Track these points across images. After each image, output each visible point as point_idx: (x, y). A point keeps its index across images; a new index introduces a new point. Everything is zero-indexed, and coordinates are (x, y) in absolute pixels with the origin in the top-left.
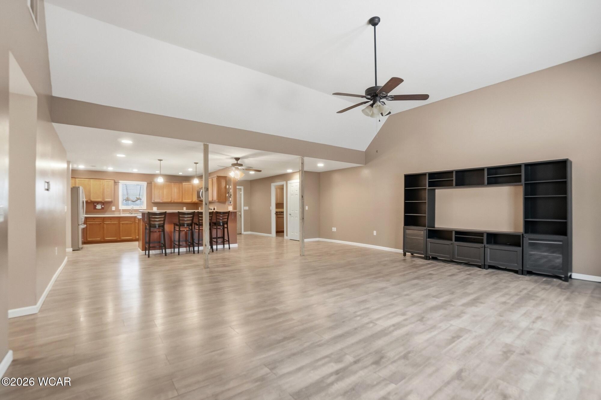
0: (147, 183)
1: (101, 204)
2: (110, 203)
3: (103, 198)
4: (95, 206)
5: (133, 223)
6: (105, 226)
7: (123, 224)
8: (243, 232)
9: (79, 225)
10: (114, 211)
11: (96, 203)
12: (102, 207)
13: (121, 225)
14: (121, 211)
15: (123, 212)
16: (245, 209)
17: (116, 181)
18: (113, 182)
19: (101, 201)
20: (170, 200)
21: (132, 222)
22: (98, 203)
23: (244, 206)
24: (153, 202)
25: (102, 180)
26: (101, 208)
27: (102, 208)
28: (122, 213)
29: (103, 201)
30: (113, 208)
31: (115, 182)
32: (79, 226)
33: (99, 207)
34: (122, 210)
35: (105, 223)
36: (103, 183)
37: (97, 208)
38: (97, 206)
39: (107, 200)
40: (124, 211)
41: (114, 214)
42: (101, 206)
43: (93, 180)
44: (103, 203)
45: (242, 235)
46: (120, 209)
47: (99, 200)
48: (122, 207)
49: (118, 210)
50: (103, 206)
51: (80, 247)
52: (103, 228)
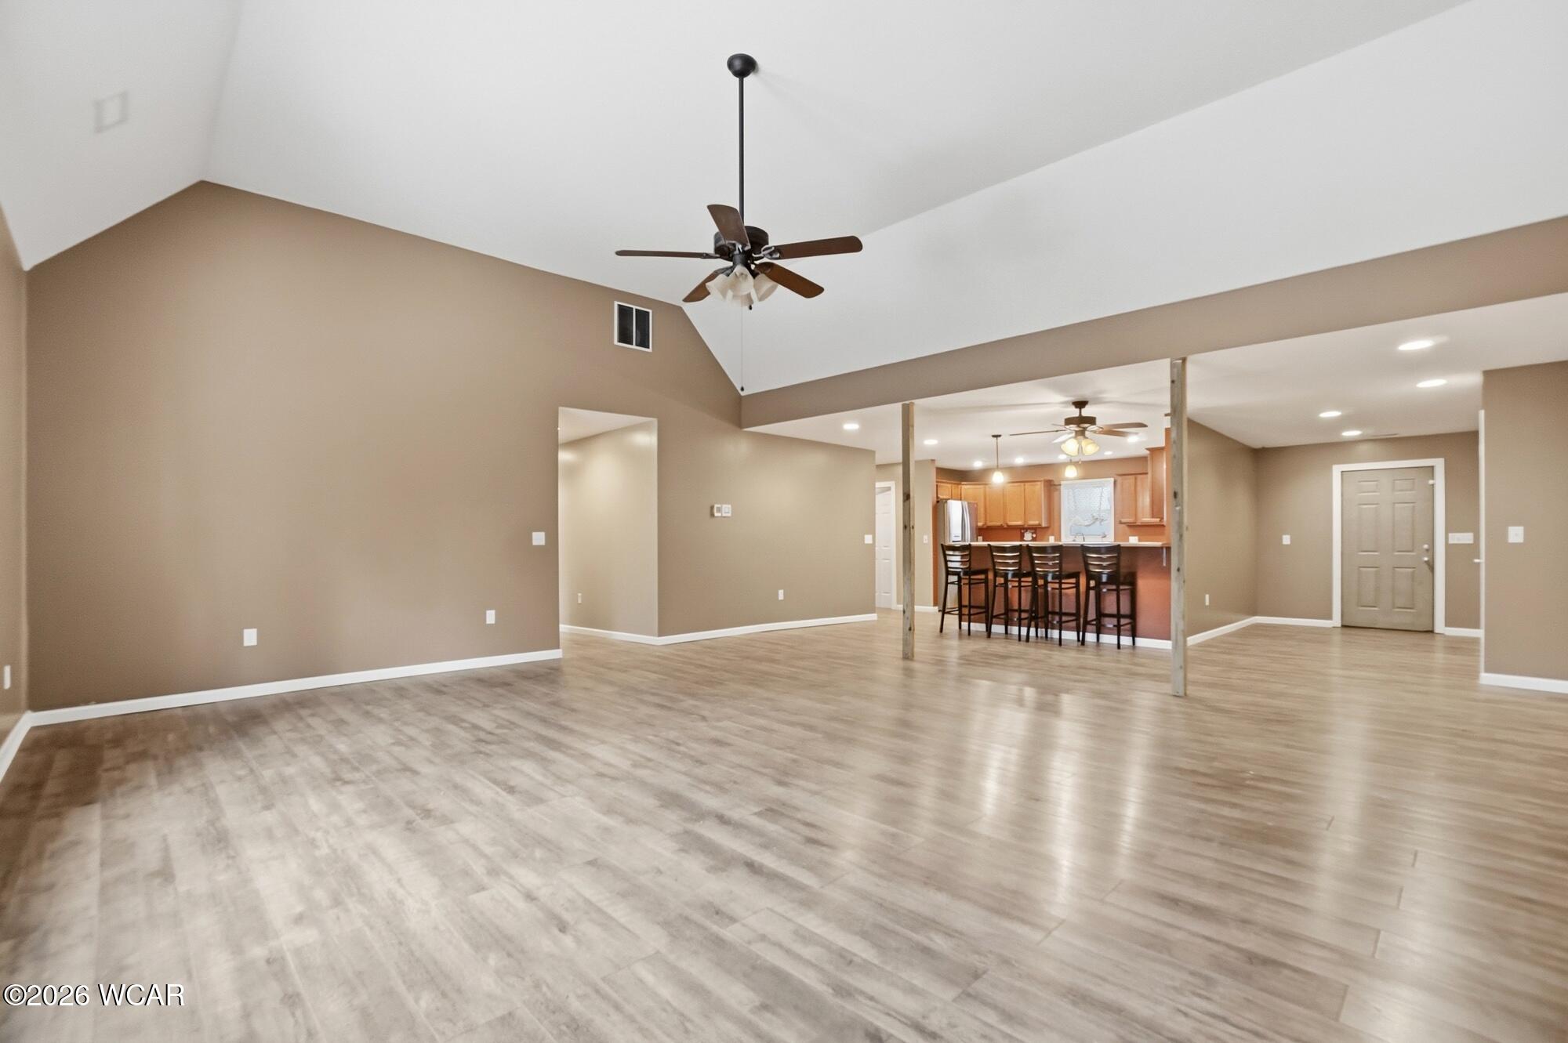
8: (1440, 626)
16: (1451, 542)
23: (1449, 529)
38: (1025, 534)
45: (1438, 638)
50: (1034, 536)
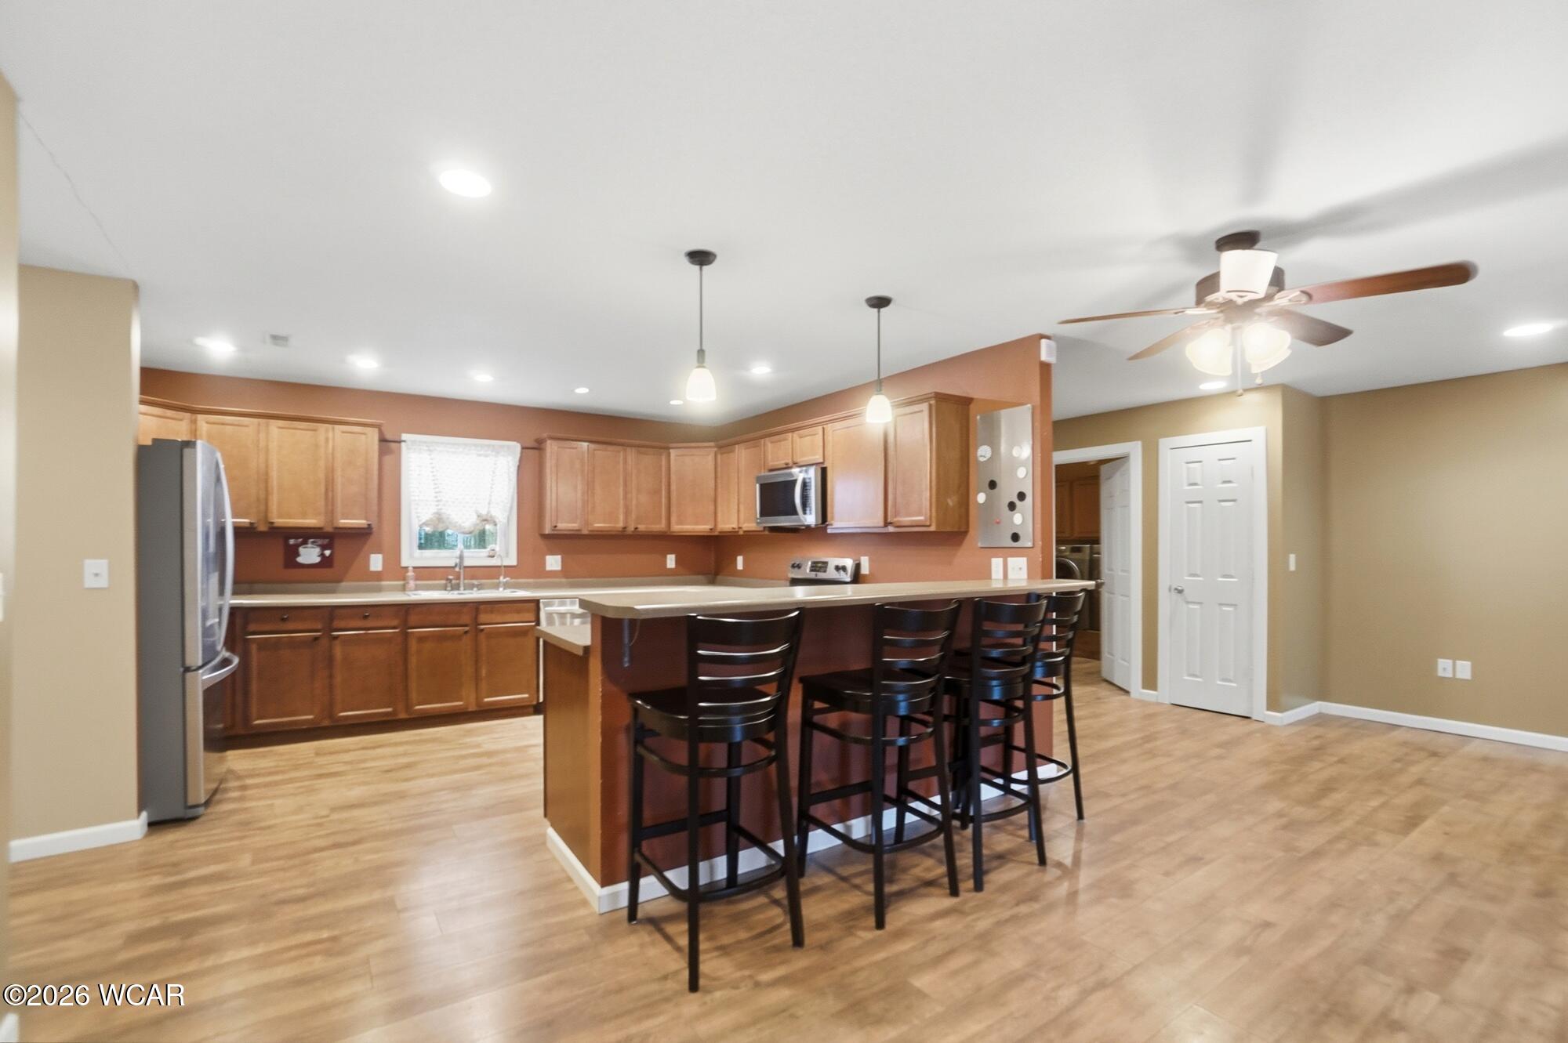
0: (523, 448)
1: (320, 542)
2: (361, 536)
3: (331, 513)
4: (294, 552)
5: (466, 632)
6: (338, 652)
7: (422, 639)
9: (187, 670)
10: (378, 576)
11: (296, 537)
12: (322, 555)
13: (413, 645)
14: (411, 574)
15: (417, 579)
17: (389, 437)
18: (373, 435)
19: (320, 528)
20: (621, 525)
21: (467, 629)
22: (306, 535)
24: (547, 531)
25: (322, 427)
26: (317, 560)
27: (326, 562)
28: (412, 583)
29: (329, 529)
30: (376, 562)
31: (383, 440)
32: (189, 675)
33: (309, 555)
34: (414, 568)
35: (337, 637)
36: (327, 440)
37: (300, 560)
38: (301, 550)
39: (344, 522)
40: (425, 574)
41: (379, 590)
42: (317, 550)
43: (281, 423)
44: (328, 537)
46: (404, 563)
47: (311, 522)
48: (412, 556)
49: (396, 571)
50: (327, 553)
51: (191, 801)
52: (330, 660)
